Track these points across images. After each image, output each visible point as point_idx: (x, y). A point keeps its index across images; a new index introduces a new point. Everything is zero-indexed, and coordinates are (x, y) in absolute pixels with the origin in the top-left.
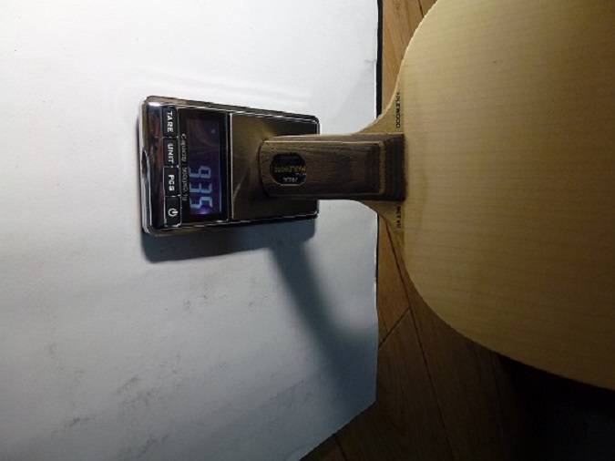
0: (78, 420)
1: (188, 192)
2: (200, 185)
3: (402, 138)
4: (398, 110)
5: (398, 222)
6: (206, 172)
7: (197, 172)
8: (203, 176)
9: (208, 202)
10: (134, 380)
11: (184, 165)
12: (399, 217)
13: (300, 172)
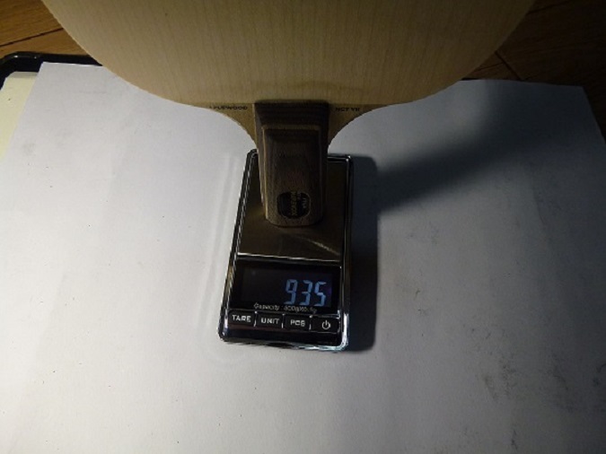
0: (513, 441)
1: (308, 307)
2: (304, 293)
3: (258, 105)
4: (229, 108)
5: (353, 109)
6: (292, 285)
7: (291, 294)
8: (295, 289)
9: (321, 286)
10: (487, 380)
11: (281, 309)
12: (347, 109)
13: (296, 195)
